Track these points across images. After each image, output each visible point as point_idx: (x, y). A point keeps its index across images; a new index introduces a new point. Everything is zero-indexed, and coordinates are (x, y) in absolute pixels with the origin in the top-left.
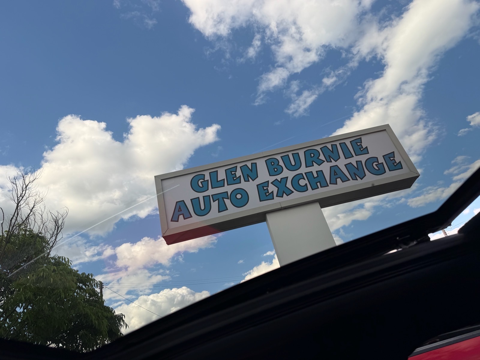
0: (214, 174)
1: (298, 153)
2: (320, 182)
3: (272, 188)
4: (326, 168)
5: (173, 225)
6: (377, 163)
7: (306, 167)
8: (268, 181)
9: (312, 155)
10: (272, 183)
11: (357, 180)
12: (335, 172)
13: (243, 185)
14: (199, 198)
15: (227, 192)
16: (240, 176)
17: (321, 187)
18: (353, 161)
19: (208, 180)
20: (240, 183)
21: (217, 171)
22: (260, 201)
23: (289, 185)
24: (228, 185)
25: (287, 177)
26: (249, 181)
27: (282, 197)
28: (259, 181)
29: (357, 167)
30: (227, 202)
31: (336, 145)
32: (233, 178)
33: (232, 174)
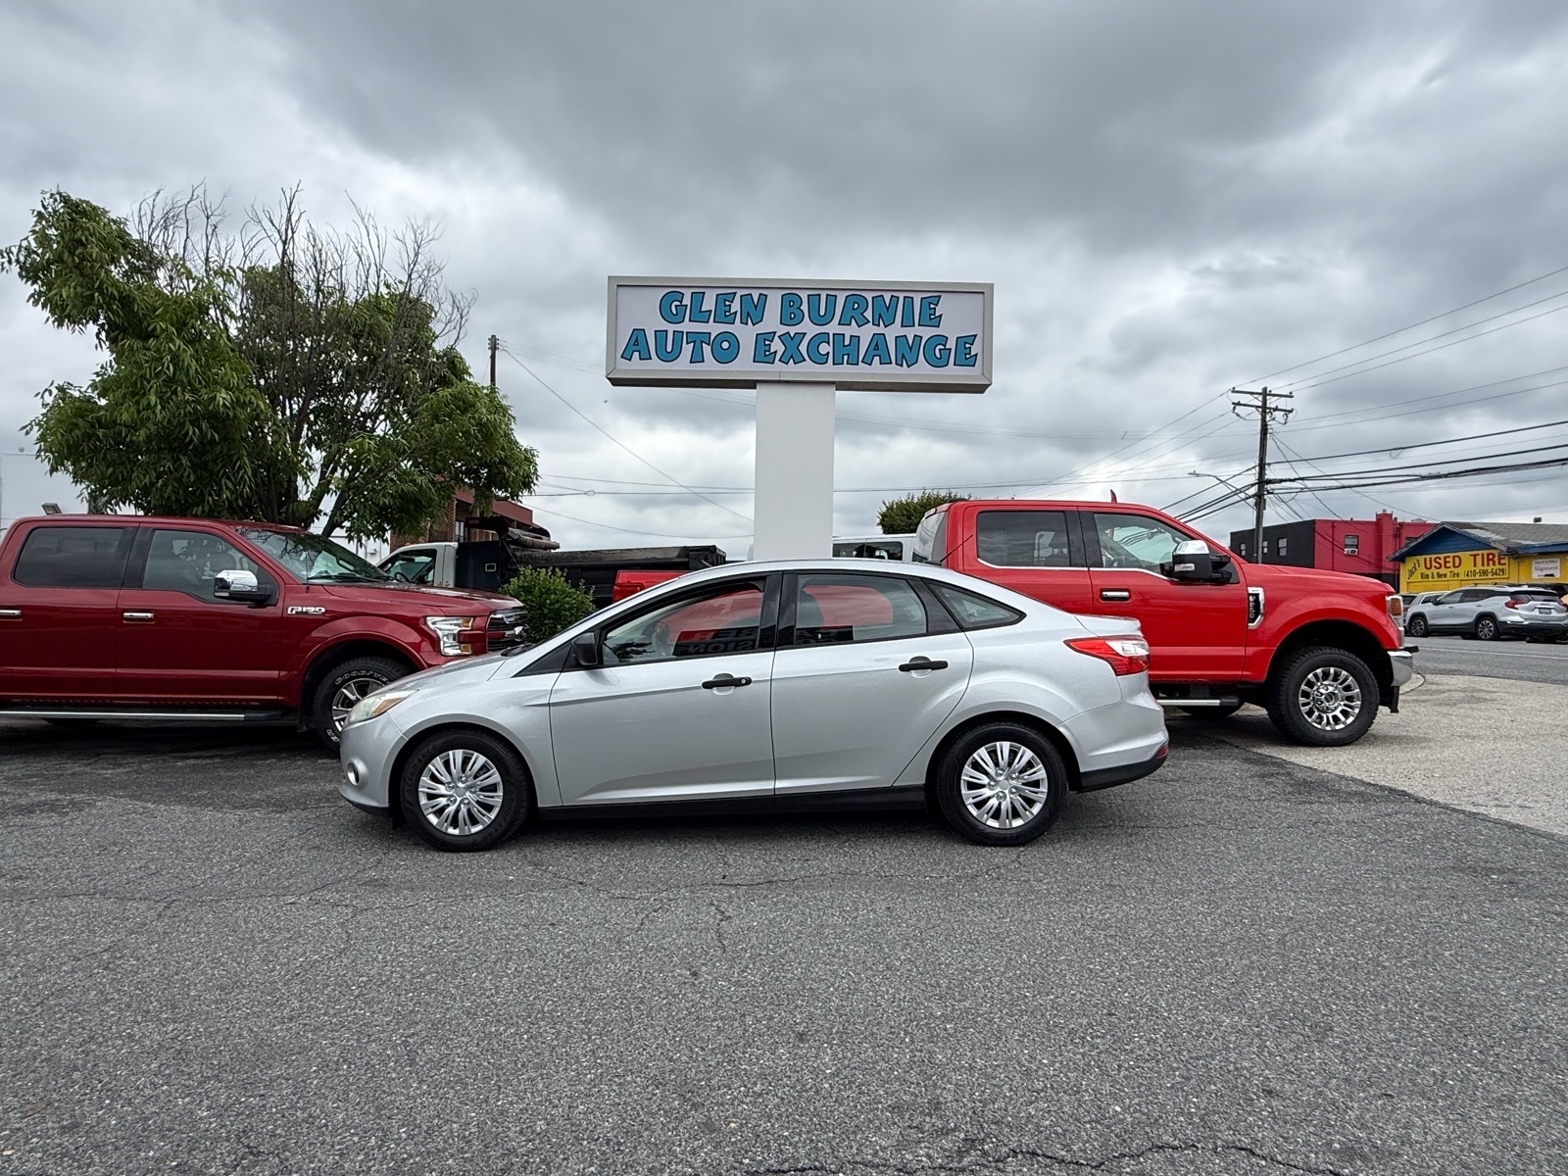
0: (698, 297)
1: (836, 296)
2: (848, 355)
3: (777, 346)
4: (866, 333)
5: (623, 364)
6: (942, 347)
7: (839, 324)
8: (775, 333)
9: (856, 306)
10: (779, 337)
11: (902, 365)
12: (877, 345)
13: (737, 329)
14: (667, 331)
15: (710, 334)
16: (736, 313)
17: (848, 363)
18: (910, 333)
19: (686, 306)
20: (733, 323)
21: (704, 293)
22: (754, 361)
23: (803, 348)
24: (714, 322)
25: (805, 334)
26: (747, 324)
27: (787, 363)
28: (761, 328)
29: (910, 344)
30: (707, 349)
31: (898, 298)
32: (726, 312)
33: (726, 306)
